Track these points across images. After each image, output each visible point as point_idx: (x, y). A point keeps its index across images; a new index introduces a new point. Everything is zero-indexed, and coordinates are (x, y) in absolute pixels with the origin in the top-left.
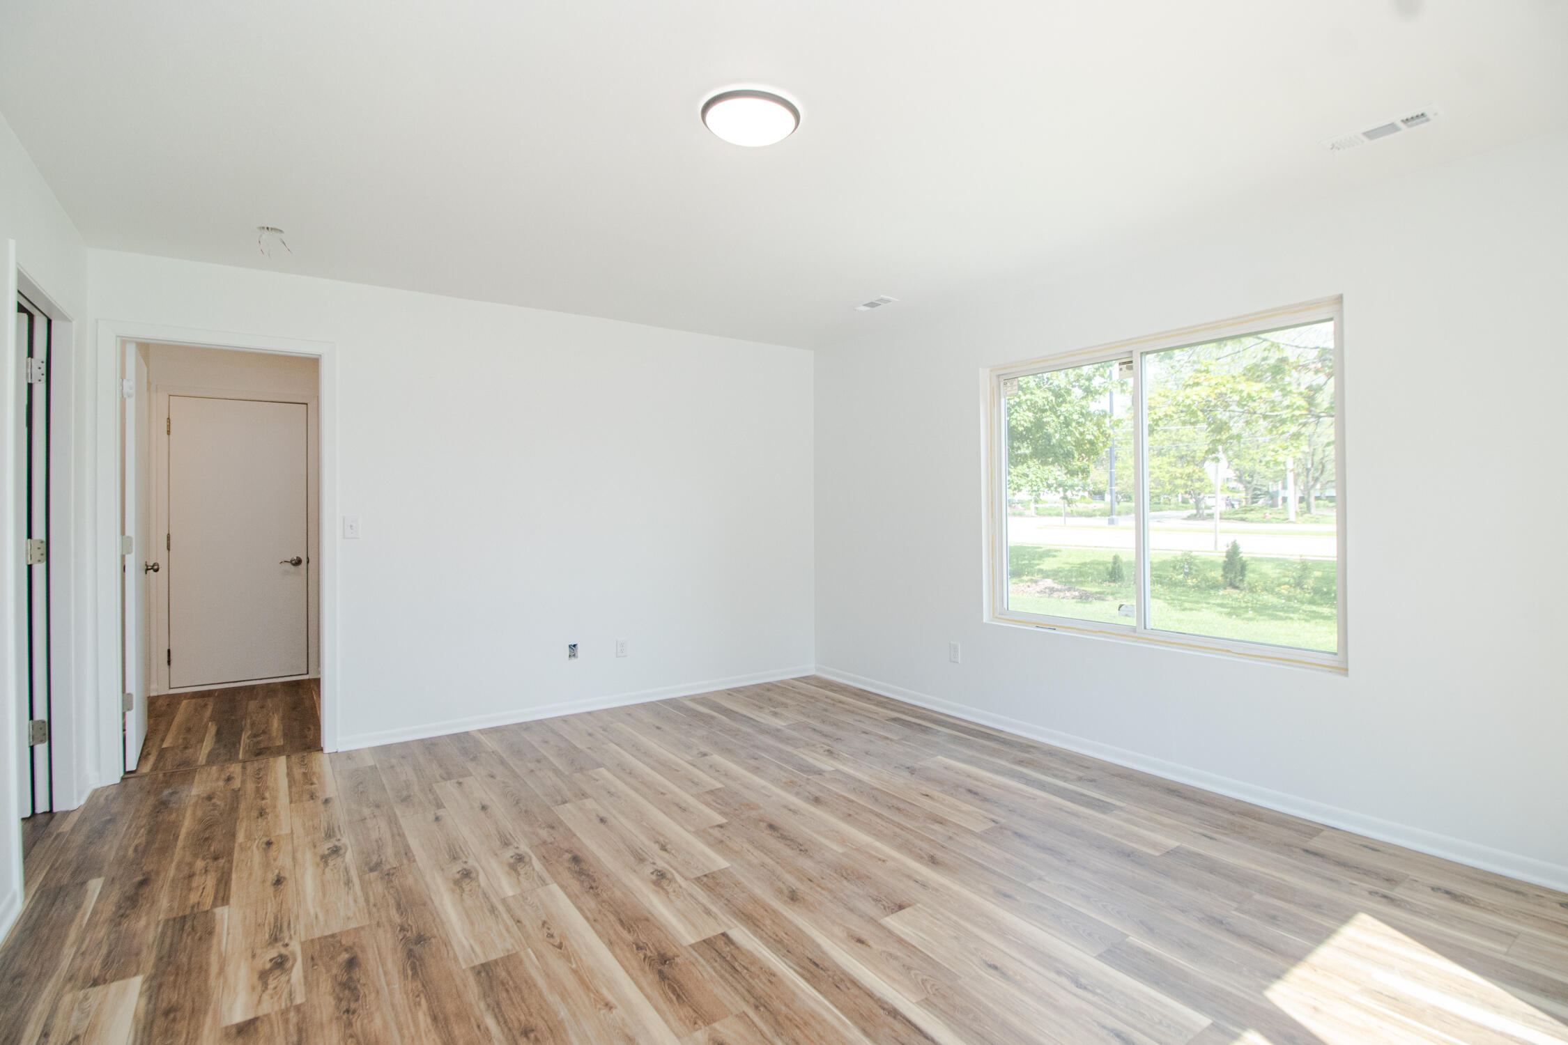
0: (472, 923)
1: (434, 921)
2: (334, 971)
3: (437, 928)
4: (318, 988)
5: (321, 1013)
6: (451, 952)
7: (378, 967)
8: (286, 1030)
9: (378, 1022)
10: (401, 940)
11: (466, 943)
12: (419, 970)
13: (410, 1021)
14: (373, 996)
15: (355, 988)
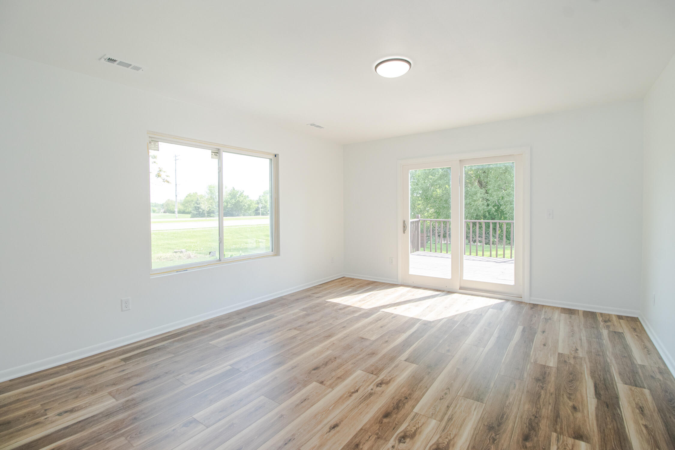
0: (464, 420)
1: (477, 434)
2: (536, 439)
3: (480, 428)
4: (545, 435)
5: (546, 423)
6: (484, 413)
7: (516, 427)
8: (561, 425)
9: (527, 407)
10: (498, 434)
11: (475, 413)
12: (501, 415)
13: (516, 401)
14: (524, 417)
15: (529, 424)
